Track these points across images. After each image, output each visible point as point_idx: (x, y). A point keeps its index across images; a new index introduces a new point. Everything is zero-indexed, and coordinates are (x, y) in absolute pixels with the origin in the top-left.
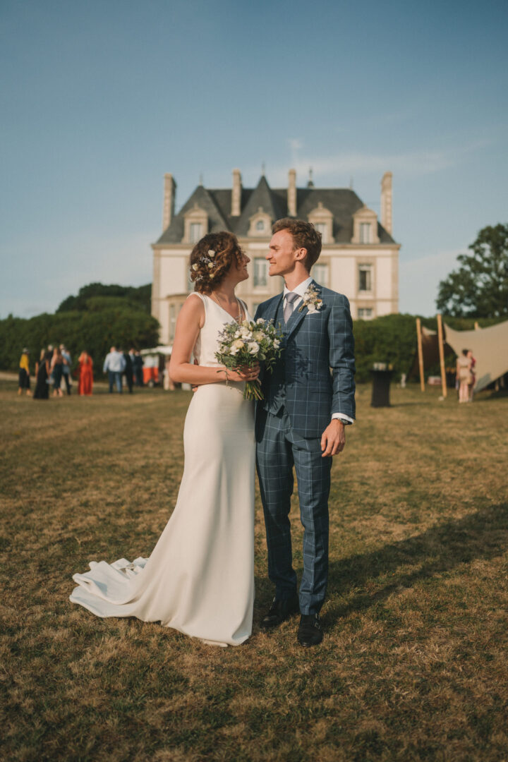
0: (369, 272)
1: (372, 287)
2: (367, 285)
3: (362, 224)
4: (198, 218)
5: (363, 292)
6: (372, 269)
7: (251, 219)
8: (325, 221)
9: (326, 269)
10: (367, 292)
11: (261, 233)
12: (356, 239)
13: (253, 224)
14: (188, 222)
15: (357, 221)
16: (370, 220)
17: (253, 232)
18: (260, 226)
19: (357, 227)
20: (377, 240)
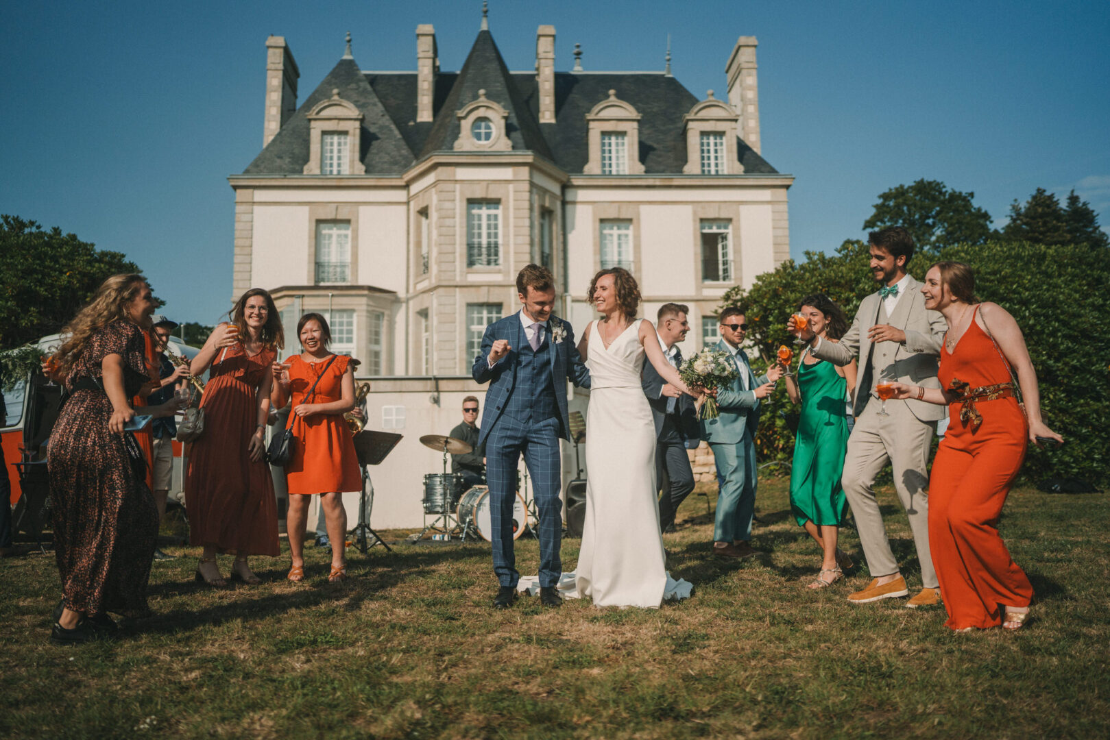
0: (724, 238)
1: (732, 273)
2: (721, 267)
3: (704, 134)
4: (340, 119)
5: (709, 282)
6: (730, 231)
7: (461, 113)
8: (621, 127)
9: (630, 231)
10: (721, 282)
11: (483, 145)
12: (693, 167)
13: (466, 125)
14: (316, 128)
15: (694, 129)
16: (720, 126)
17: (466, 142)
18: (483, 131)
19: (693, 140)
20: (739, 168)
